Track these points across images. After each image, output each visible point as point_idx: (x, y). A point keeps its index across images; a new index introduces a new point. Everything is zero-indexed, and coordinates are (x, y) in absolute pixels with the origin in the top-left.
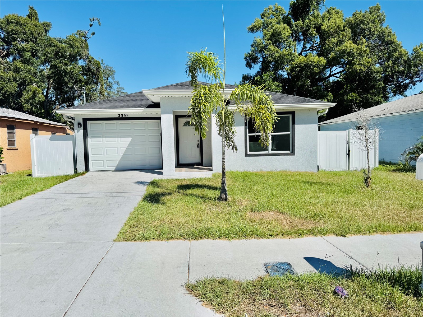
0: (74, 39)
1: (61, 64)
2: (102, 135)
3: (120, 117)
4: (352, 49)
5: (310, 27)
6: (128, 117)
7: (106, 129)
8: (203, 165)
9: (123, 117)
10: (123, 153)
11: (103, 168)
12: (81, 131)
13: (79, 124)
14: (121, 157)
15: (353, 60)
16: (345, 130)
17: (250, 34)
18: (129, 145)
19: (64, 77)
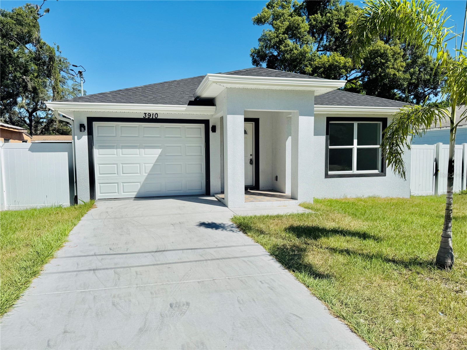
0: (23, 13)
1: (5, 46)
2: (116, 145)
3: (147, 117)
4: (386, 50)
5: (332, 22)
6: (157, 118)
7: (122, 135)
8: (259, 189)
9: (151, 117)
10: (148, 171)
11: (117, 194)
12: (85, 138)
13: (82, 126)
14: (145, 177)
15: (386, 62)
16: (433, 144)
17: (256, 26)
18: (157, 160)
19: (8, 65)
